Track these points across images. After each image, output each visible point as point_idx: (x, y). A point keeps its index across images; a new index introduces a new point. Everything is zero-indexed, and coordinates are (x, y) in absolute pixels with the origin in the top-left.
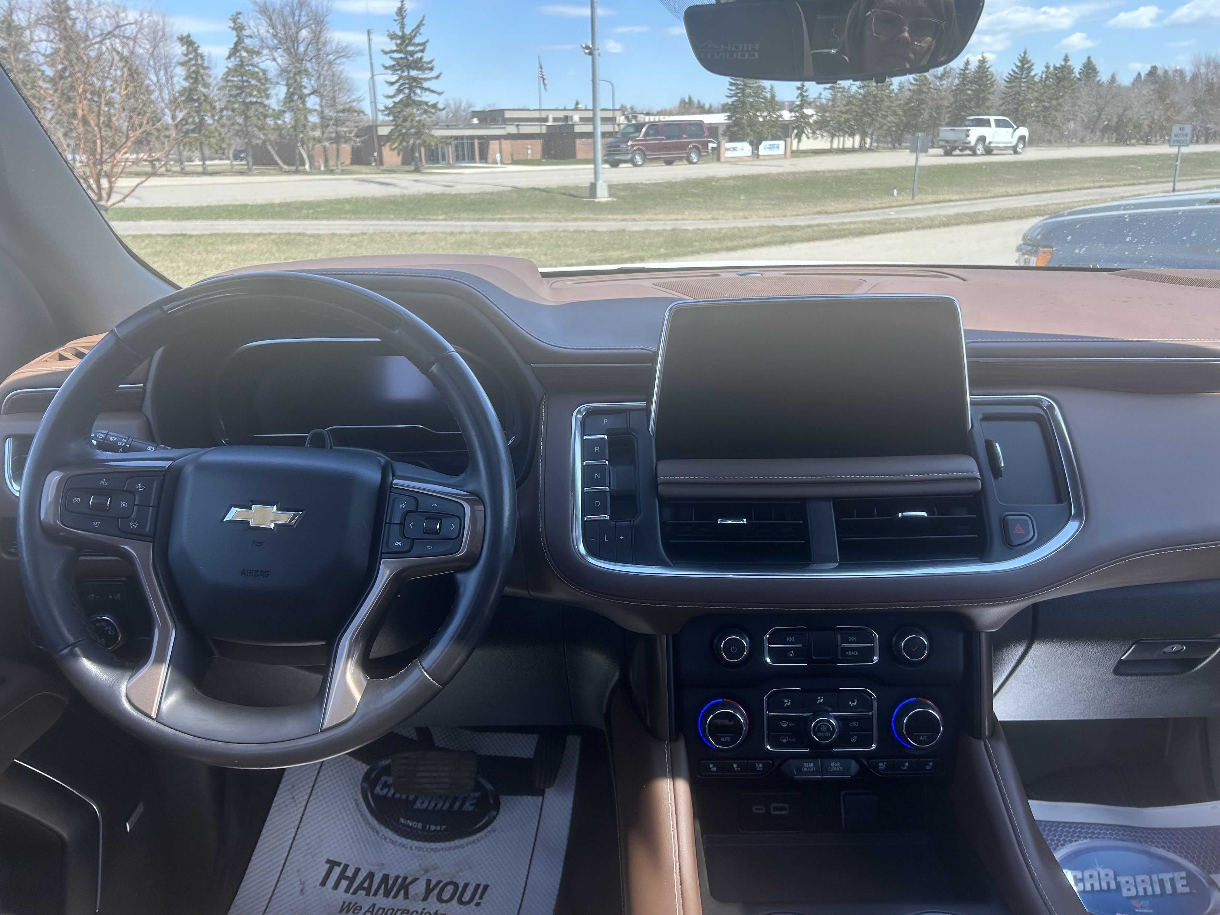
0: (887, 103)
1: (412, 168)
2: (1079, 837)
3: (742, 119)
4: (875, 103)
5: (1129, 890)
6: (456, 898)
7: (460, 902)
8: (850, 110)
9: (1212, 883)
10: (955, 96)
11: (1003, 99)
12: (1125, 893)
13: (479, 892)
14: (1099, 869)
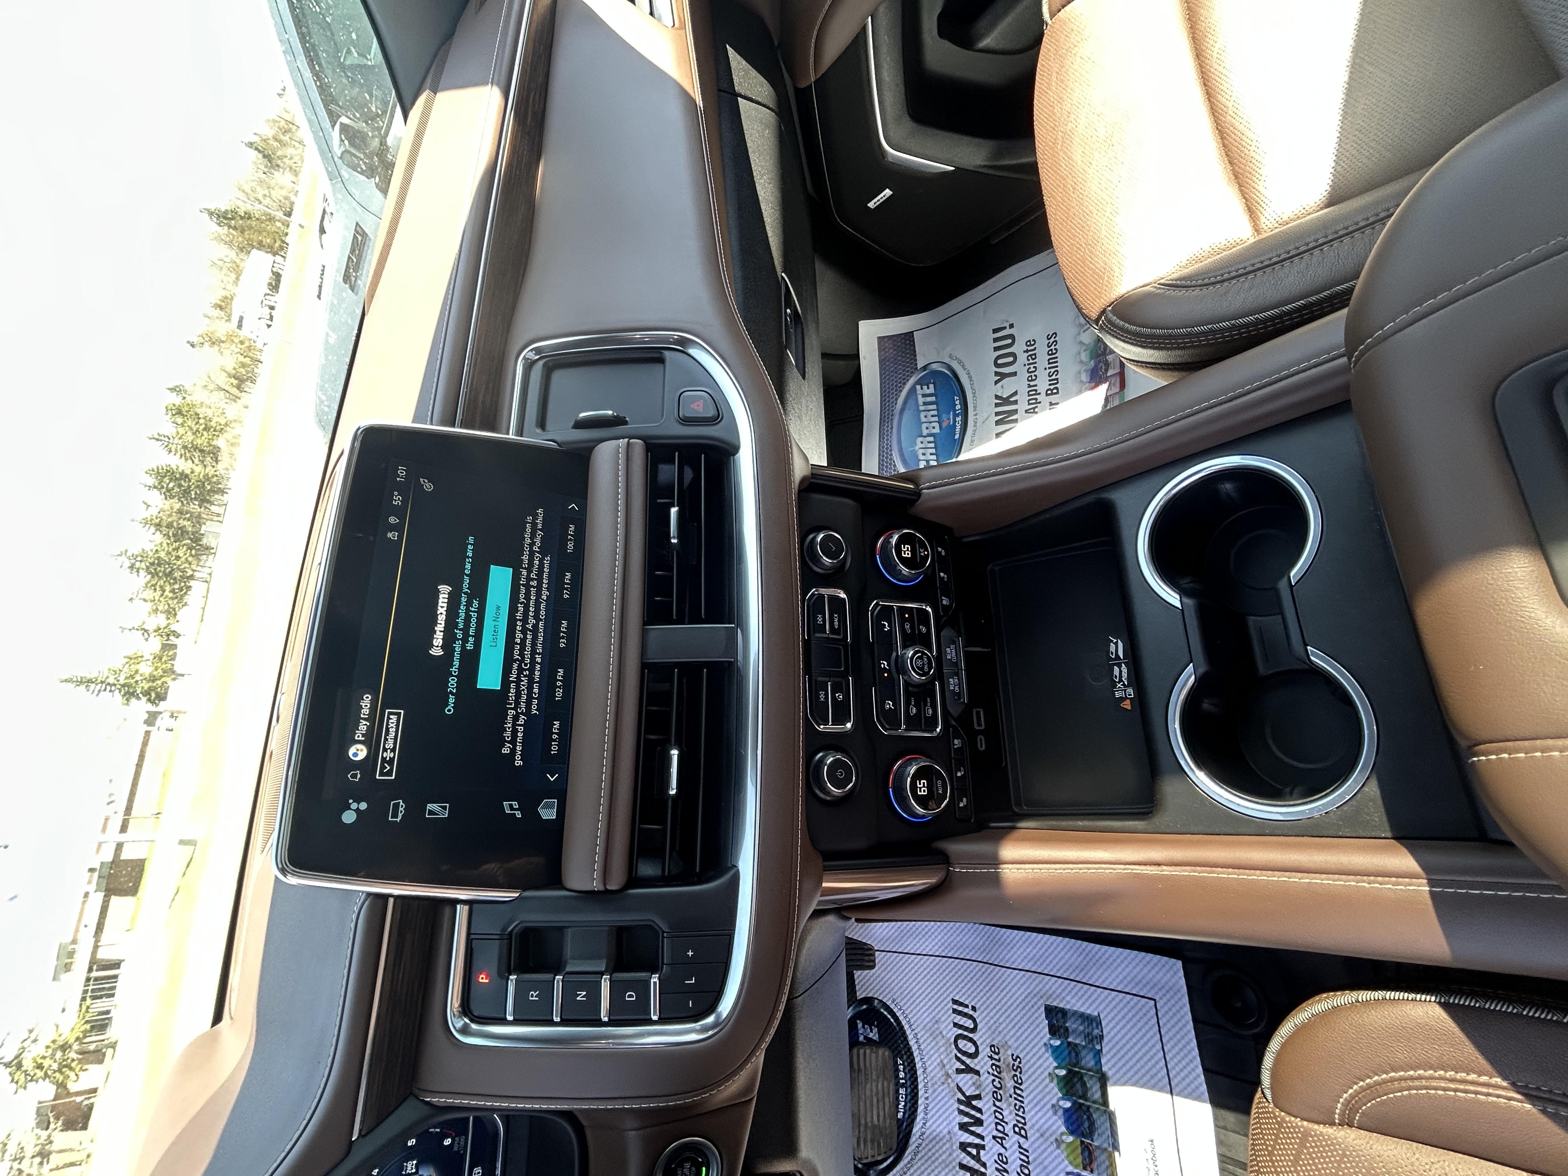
0: (162, 554)
1: (110, 1052)
2: (891, 459)
3: (143, 688)
4: (159, 565)
5: (934, 428)
6: (971, 1035)
7: (974, 1030)
8: (161, 587)
9: (925, 368)
10: (172, 497)
11: (186, 459)
12: (937, 430)
13: (961, 1008)
14: (917, 448)
